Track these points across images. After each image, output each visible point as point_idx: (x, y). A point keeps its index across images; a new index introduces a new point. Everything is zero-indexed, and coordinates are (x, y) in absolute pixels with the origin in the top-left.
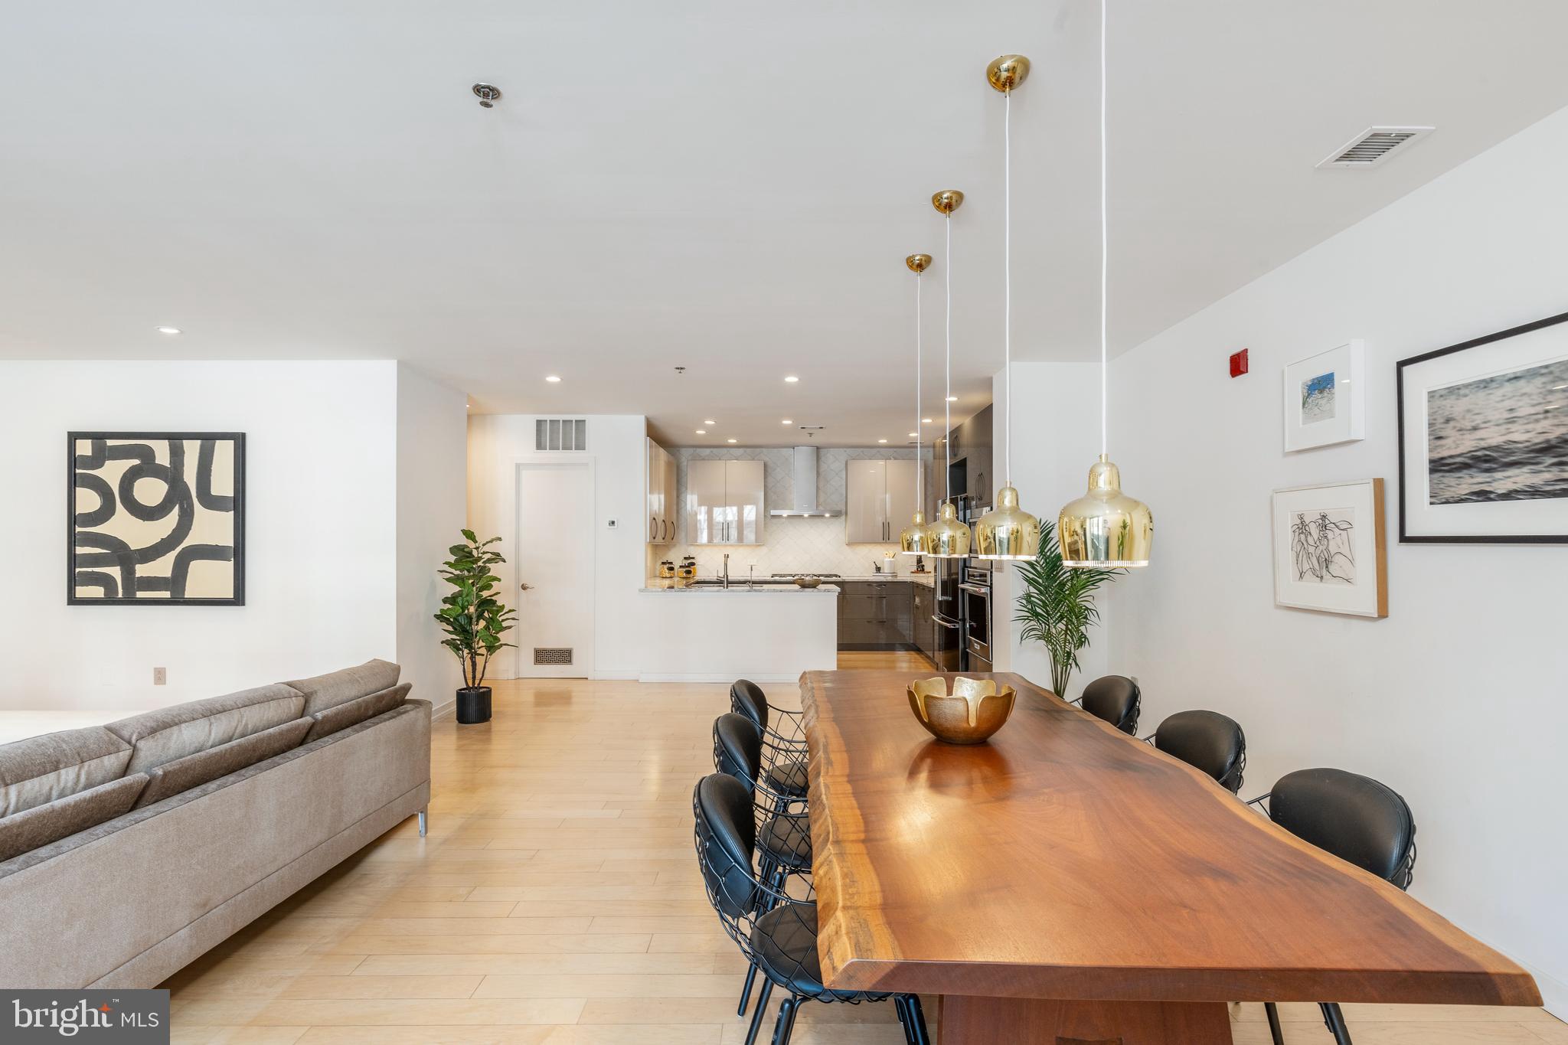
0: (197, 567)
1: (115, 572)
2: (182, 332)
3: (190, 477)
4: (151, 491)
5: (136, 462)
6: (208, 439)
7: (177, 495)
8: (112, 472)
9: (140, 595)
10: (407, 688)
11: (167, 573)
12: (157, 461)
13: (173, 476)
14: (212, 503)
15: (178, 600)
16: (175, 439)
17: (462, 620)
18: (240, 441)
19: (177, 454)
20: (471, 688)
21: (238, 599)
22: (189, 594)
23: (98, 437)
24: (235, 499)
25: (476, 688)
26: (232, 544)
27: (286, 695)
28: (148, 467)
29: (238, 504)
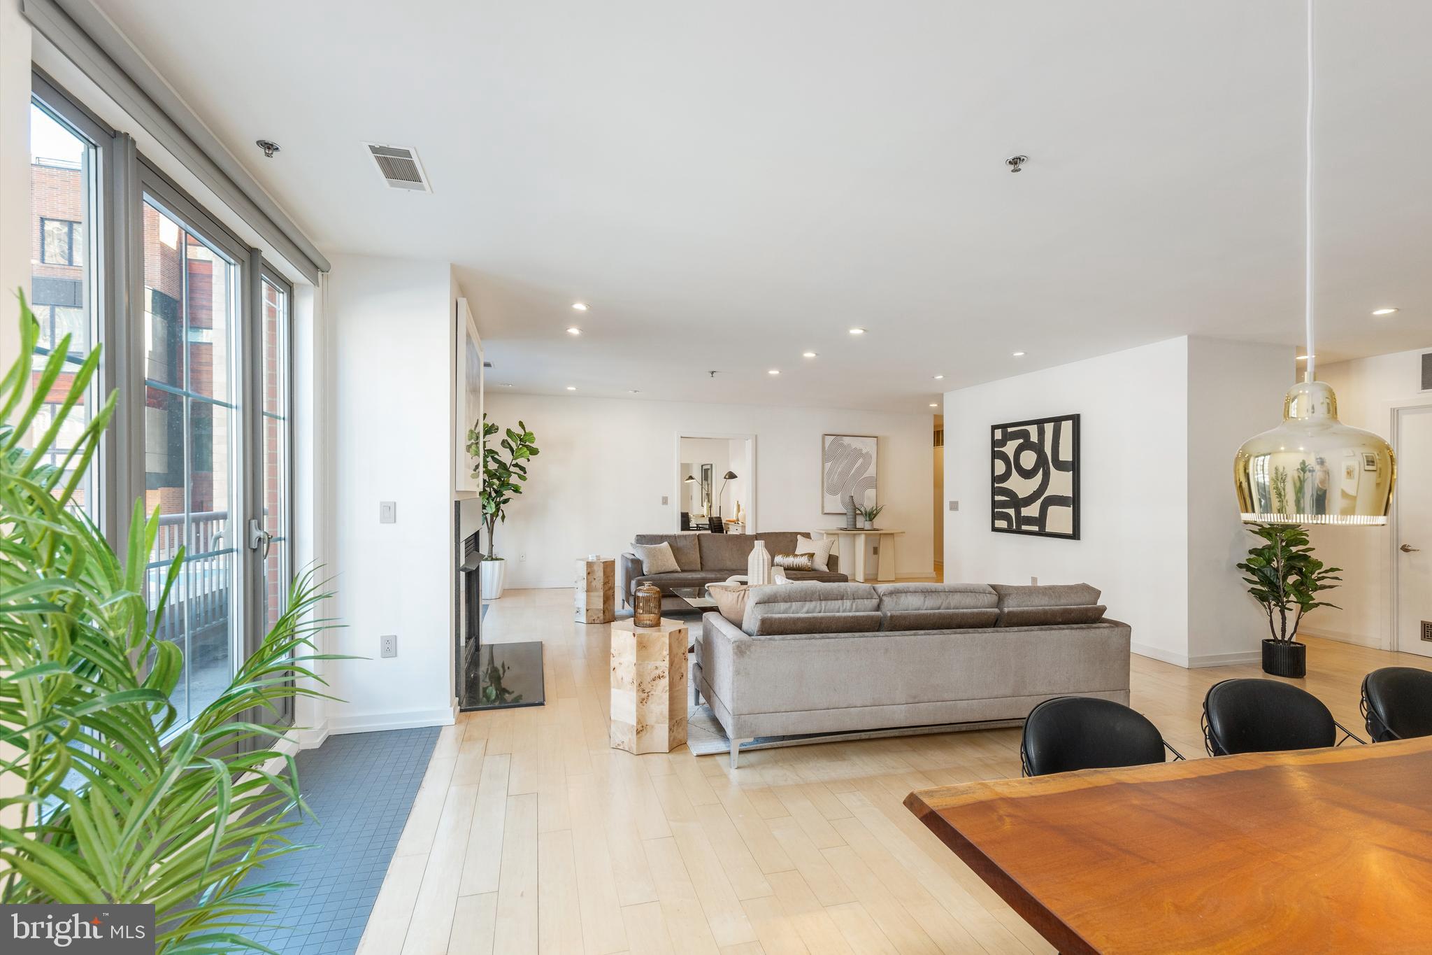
0: (1052, 510)
1: (1011, 512)
2: (1026, 353)
3: (1048, 450)
4: (1028, 459)
5: (1021, 441)
6: (1057, 421)
7: (1041, 462)
8: (1010, 448)
9: (1024, 528)
10: (1103, 609)
11: (1036, 514)
12: (1031, 440)
13: (1039, 448)
14: (1061, 466)
15: (1042, 533)
16: (1040, 423)
17: (1268, 571)
18: (1076, 419)
19: (1041, 433)
20: (1281, 641)
21: (1075, 535)
22: (1048, 529)
23: (1004, 427)
24: (1073, 462)
25: (1286, 642)
26: (1071, 496)
27: (982, 591)
28: (1027, 445)
29: (1074, 466)
